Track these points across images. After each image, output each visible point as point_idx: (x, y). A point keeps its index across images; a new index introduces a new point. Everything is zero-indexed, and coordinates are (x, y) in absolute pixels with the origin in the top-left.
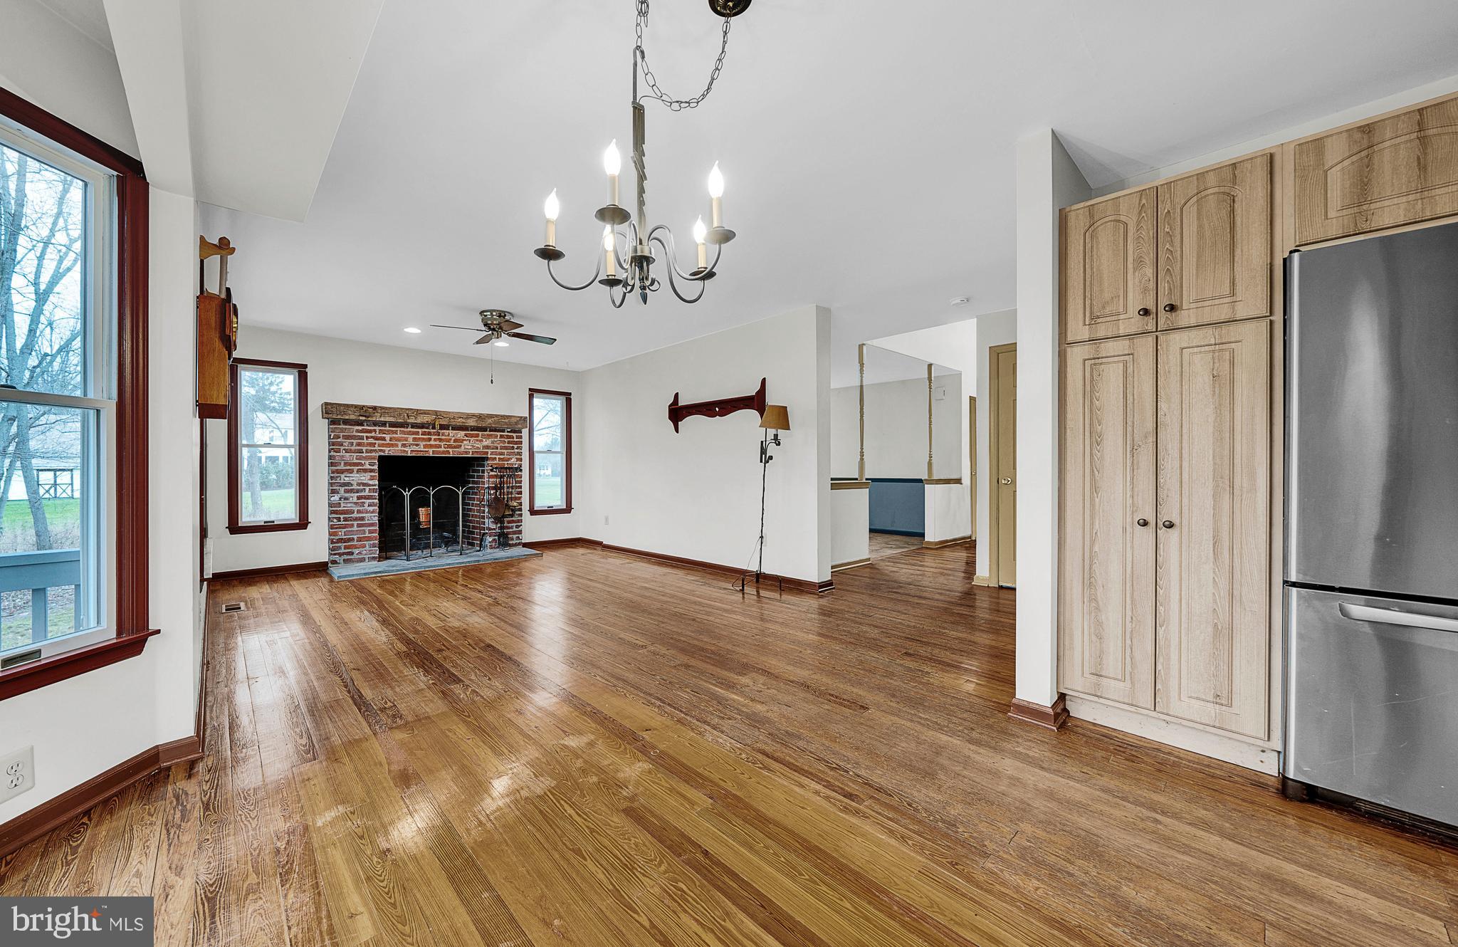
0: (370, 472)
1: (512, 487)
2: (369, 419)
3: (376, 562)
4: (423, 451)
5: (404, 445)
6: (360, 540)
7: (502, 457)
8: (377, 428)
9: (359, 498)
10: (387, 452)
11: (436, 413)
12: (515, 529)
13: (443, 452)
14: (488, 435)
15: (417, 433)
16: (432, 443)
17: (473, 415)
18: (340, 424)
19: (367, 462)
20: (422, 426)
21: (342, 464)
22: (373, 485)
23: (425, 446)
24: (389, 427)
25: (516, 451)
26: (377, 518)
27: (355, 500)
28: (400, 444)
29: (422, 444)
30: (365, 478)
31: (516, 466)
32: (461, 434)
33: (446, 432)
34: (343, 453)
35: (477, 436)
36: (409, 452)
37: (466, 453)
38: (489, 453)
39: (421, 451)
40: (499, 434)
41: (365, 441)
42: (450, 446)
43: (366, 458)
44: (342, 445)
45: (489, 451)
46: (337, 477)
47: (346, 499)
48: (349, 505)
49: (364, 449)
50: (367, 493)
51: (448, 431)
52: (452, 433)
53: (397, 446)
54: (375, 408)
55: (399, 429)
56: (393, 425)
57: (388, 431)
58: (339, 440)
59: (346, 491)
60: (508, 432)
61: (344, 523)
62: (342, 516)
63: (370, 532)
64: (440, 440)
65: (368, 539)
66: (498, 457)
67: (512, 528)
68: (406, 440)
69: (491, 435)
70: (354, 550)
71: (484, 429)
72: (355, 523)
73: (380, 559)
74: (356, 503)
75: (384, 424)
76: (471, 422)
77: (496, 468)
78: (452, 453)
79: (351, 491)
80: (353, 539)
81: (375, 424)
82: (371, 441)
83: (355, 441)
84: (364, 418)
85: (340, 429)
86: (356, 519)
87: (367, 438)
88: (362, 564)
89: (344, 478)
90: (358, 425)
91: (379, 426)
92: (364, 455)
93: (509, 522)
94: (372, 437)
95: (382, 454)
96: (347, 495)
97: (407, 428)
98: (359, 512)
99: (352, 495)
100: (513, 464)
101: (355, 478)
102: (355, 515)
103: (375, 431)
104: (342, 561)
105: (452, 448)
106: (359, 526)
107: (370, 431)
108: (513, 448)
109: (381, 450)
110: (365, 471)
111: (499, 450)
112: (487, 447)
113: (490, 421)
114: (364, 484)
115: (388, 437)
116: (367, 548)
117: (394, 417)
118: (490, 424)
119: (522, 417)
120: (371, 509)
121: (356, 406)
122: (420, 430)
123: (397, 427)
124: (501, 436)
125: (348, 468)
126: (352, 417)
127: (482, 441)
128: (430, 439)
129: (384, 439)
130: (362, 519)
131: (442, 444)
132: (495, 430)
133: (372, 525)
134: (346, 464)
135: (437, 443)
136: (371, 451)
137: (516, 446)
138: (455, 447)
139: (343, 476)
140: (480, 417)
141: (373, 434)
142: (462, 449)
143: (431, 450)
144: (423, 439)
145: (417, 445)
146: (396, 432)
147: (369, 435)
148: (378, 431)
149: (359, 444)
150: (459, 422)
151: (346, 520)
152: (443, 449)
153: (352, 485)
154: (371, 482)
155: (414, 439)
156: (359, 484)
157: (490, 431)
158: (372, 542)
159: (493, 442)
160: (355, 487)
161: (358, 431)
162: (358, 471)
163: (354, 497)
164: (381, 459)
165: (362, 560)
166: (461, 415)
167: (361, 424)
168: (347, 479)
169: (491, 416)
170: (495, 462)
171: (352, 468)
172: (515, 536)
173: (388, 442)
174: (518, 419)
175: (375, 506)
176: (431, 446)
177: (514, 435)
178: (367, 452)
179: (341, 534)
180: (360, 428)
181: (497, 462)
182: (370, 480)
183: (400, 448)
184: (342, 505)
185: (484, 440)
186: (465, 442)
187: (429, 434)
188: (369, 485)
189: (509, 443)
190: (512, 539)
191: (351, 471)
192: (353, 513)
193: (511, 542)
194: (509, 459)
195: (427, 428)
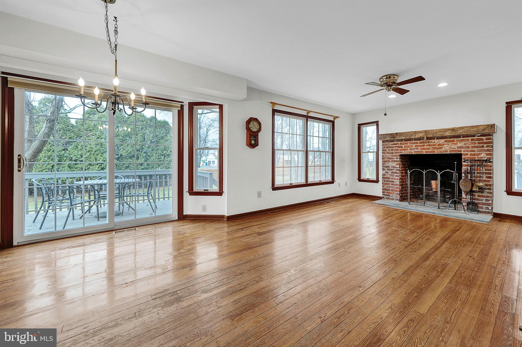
0: (396, 162)
1: (483, 173)
2: (395, 139)
3: (398, 202)
4: (420, 152)
5: (411, 149)
6: (392, 190)
7: (473, 153)
8: (399, 142)
9: (392, 173)
10: (403, 153)
11: (426, 132)
12: (484, 202)
13: (431, 152)
14: (461, 140)
15: (417, 143)
16: (425, 147)
17: (449, 129)
18: (385, 142)
19: (395, 158)
20: (419, 139)
21: (386, 158)
22: (397, 168)
23: (421, 149)
24: (404, 141)
25: (486, 148)
26: (399, 182)
27: (391, 174)
28: (409, 149)
29: (419, 148)
30: (394, 164)
31: (486, 159)
32: (442, 141)
33: (433, 141)
34: (386, 154)
35: (453, 141)
36: (413, 152)
37: (446, 151)
38: (463, 151)
39: (419, 152)
40: (470, 138)
41: (394, 148)
42: (435, 148)
43: (394, 156)
44: (386, 151)
45: (463, 150)
46: (384, 164)
47: (387, 173)
48: (388, 175)
49: (394, 152)
50: (395, 171)
51: (434, 140)
52: (436, 141)
53: (407, 149)
54: (397, 134)
55: (408, 142)
56: (406, 140)
57: (404, 143)
58: (385, 149)
59: (388, 170)
60: (478, 136)
61: (386, 182)
62: (386, 180)
63: (397, 188)
64: (430, 145)
65: (396, 191)
66: (469, 153)
67: (482, 200)
68: (412, 146)
69: (464, 140)
70: (390, 194)
71: (459, 137)
72: (391, 183)
73: (400, 201)
74: (391, 175)
75: (402, 140)
76: (447, 134)
77: (467, 160)
78: (436, 152)
79: (389, 170)
80: (389, 190)
81: (398, 140)
82: (397, 148)
83: (390, 149)
84: (392, 139)
85: (386, 144)
86: (391, 181)
87: (395, 147)
88: (393, 201)
89: (387, 164)
90: (392, 142)
91: (400, 141)
92: (394, 154)
93: (479, 196)
94: (397, 147)
95: (401, 154)
96: (388, 171)
97: (412, 141)
98: (392, 179)
99: (390, 171)
100: (482, 157)
101: (391, 164)
102: (390, 180)
103: (398, 144)
104: (386, 198)
105: (436, 149)
106: (392, 184)
107: (396, 144)
108: (483, 147)
109: (401, 152)
110: (394, 161)
111: (470, 149)
112: (461, 147)
113: (461, 131)
114: (394, 167)
115: (403, 146)
116: (395, 194)
117: (405, 136)
118: (461, 133)
119: (489, 125)
120: (396, 178)
121: (389, 134)
122: (418, 141)
123: (408, 141)
124: (472, 140)
125: (388, 160)
126: (388, 139)
127: (457, 144)
128: (424, 146)
129: (402, 147)
130: (393, 182)
131: (430, 147)
132: (467, 136)
133: (397, 185)
134: (387, 158)
135: (428, 147)
136: (396, 153)
137: (485, 145)
138: (438, 149)
139: (386, 163)
140: (453, 130)
141: (397, 145)
142: (443, 150)
143: (424, 151)
144: (420, 145)
145: (417, 149)
146: (407, 144)
147: (396, 146)
148: (399, 144)
149: (392, 150)
150: (439, 134)
151: (387, 181)
152: (431, 150)
153: (389, 167)
154: (396, 166)
155: (416, 146)
156: (392, 167)
157: (463, 137)
158: (397, 192)
159: (465, 144)
160: (391, 168)
161: (391, 144)
162: (392, 161)
163: (390, 172)
164: (400, 155)
165: (393, 199)
166: (440, 131)
167: (392, 141)
168: (388, 164)
169: (462, 128)
170: (467, 156)
171: (390, 160)
172: (484, 206)
173: (404, 148)
174: (485, 127)
175: (398, 177)
176: (424, 149)
177: (484, 138)
178: (395, 153)
179: (385, 187)
180: (392, 143)
181: (469, 156)
182: (396, 165)
183: (409, 151)
184: (386, 175)
185: (459, 143)
186: (445, 145)
187: (423, 142)
188: (396, 167)
189: (479, 143)
190: (482, 208)
191: (389, 161)
192: (390, 179)
193: (481, 210)
194: (479, 154)
195: (422, 140)
